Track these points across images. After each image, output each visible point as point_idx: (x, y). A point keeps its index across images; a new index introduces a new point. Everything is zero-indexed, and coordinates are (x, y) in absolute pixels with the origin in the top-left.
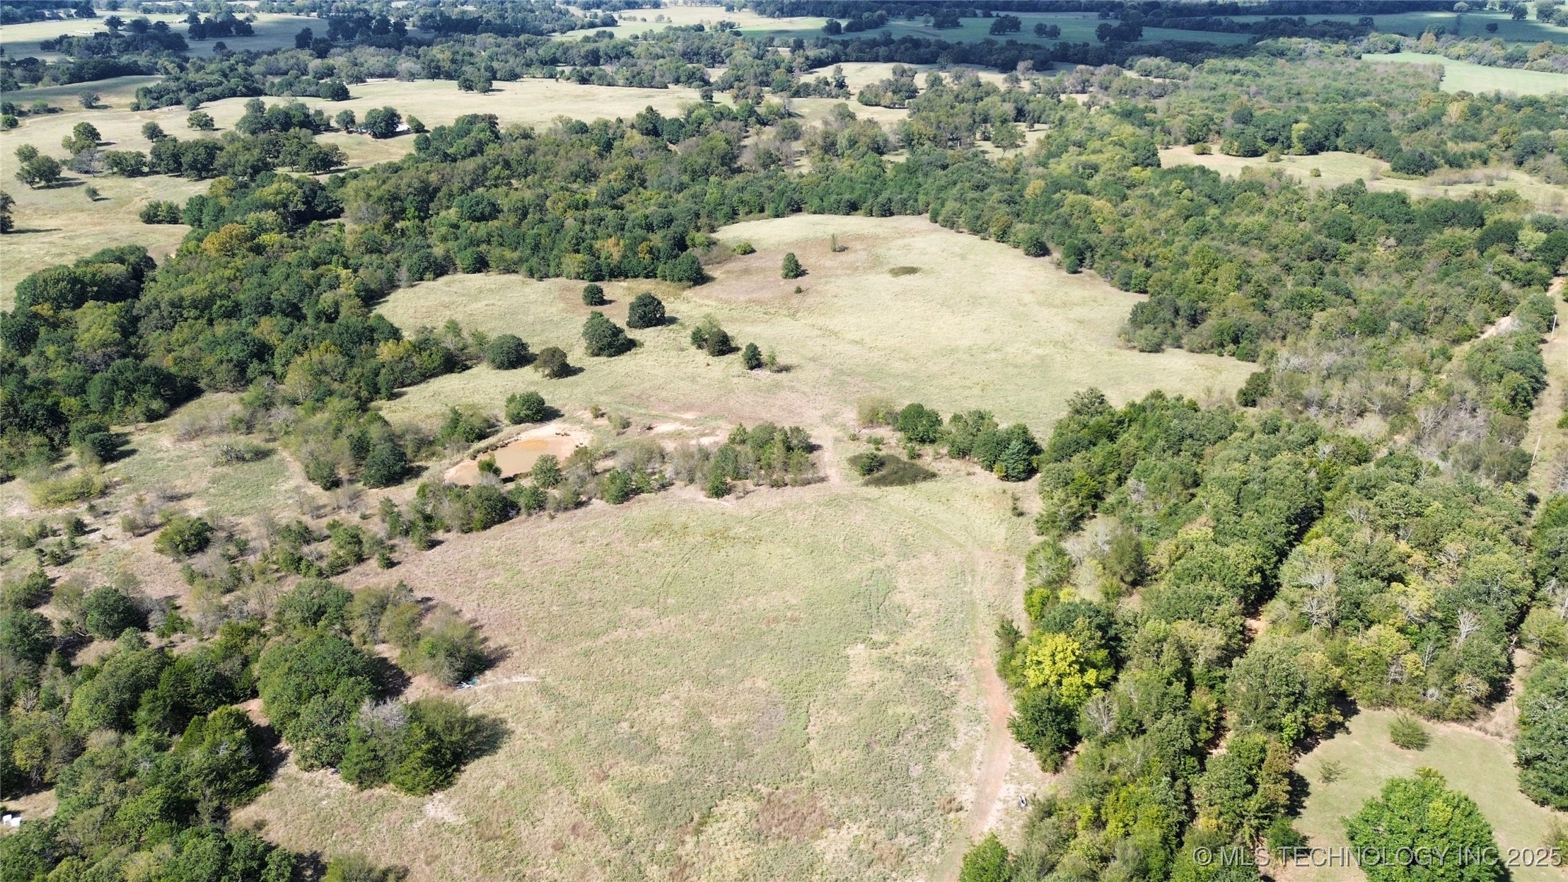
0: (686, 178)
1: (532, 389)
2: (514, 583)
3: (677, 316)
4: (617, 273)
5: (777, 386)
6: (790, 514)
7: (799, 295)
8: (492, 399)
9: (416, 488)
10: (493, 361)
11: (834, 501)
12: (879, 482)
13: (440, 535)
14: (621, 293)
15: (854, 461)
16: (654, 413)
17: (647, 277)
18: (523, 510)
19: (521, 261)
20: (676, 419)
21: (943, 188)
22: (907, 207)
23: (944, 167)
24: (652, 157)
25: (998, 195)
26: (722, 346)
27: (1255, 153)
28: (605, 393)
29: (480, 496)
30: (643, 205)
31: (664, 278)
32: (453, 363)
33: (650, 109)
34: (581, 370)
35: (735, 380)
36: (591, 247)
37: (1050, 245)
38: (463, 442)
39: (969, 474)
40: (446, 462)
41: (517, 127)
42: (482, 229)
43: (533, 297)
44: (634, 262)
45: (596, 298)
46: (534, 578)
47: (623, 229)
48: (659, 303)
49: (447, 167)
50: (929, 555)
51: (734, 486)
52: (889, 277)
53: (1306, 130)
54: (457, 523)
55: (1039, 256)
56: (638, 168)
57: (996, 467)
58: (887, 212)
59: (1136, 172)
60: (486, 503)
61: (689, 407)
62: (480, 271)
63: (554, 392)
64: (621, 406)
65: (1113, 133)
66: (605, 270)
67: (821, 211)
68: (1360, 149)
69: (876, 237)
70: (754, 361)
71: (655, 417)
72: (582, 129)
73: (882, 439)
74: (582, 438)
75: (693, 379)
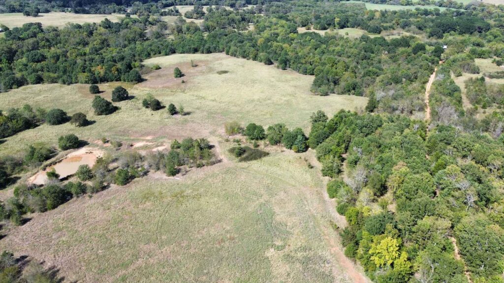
0: (126, 43)
1: (71, 133)
2: (74, 239)
3: (134, 95)
4: (104, 80)
5: (186, 121)
6: (210, 180)
7: (184, 84)
8: (51, 139)
9: (14, 189)
10: (50, 121)
11: (228, 171)
12: (246, 159)
13: (29, 215)
14: (108, 89)
15: (232, 151)
16: (132, 138)
17: (117, 81)
18: (74, 195)
19: (59, 77)
20: (143, 140)
21: (228, 42)
22: (216, 50)
23: (226, 35)
24: (110, 36)
25: (248, 44)
26: (158, 106)
27: (325, 29)
28: (107, 131)
29: (49, 192)
30: (111, 52)
31: (125, 81)
32: (30, 124)
33: (106, 19)
34: (94, 122)
35: (166, 120)
36: (90, 70)
37: (272, 61)
38: (38, 162)
39: (282, 151)
40: (29, 173)
41: (51, 27)
42: (39, 65)
43: (66, 92)
44: (110, 75)
45: (96, 91)
46: (86, 234)
47: (103, 63)
48: (125, 90)
49: (20, 43)
50: (282, 193)
51: (180, 169)
52: (217, 75)
53: (339, 21)
54: (38, 208)
55: (270, 64)
56: (106, 40)
57: (293, 147)
58: (209, 52)
59: (291, 35)
60: (53, 195)
61: (148, 134)
62: (39, 83)
63: (82, 133)
64: (116, 137)
65: (279, 23)
66: (98, 79)
67: (183, 52)
68: (356, 26)
69: (208, 61)
70: (173, 111)
71: (133, 140)
72: (79, 27)
73: (240, 140)
74: (99, 153)
75: (147, 121)
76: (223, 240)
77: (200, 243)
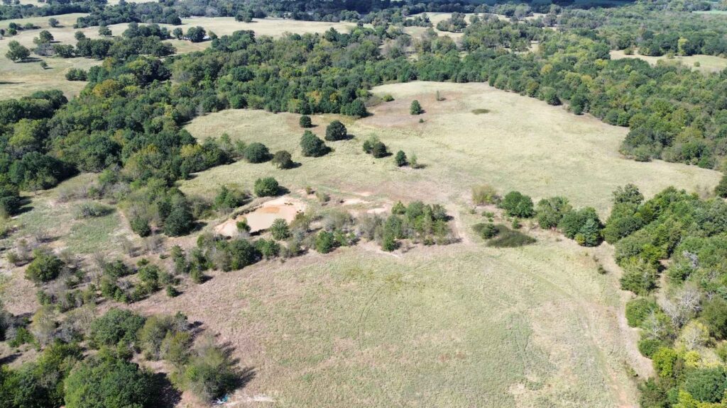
0: (353, 62)
1: (271, 175)
2: (257, 312)
3: (354, 134)
4: (319, 110)
5: (417, 176)
6: (441, 266)
7: (422, 124)
8: (247, 181)
9: (197, 238)
10: (248, 158)
11: (468, 257)
12: (498, 244)
13: (210, 273)
14: (322, 123)
15: (478, 228)
16: (343, 192)
17: (334, 112)
18: (264, 256)
19: (265, 102)
20: (357, 197)
21: (494, 68)
22: (475, 78)
23: (493, 58)
24: (334, 51)
25: (526, 72)
26: (382, 152)
27: (659, 54)
28: (314, 179)
29: (237, 247)
30: (333, 74)
31: (344, 113)
32: (225, 159)
33: (332, 29)
34: (300, 165)
35: (391, 173)
36: (304, 95)
37: (561, 99)
38: (228, 208)
39: (558, 240)
40: (217, 220)
41: (264, 37)
42: (245, 85)
43: (271, 122)
44: (328, 104)
45: (307, 124)
46: (271, 308)
47: (321, 87)
48: (344, 126)
49: (227, 55)
50: (549, 304)
51: (400, 243)
52: (472, 115)
53: (686, 43)
54: (220, 265)
55: (556, 105)
56: (328, 57)
57: (577, 236)
58: (465, 80)
59: (598, 62)
60: (241, 252)
61: (364, 189)
62: (242, 107)
63: (284, 178)
64: (324, 187)
65: (581, 42)
66: (311, 108)
67: (428, 79)
68: (715, 53)
69: (461, 93)
70: (402, 161)
71: (345, 195)
72: (298, 38)
73: (493, 214)
74: (301, 207)
75: (366, 171)
76: (448, 356)
77: (416, 352)
